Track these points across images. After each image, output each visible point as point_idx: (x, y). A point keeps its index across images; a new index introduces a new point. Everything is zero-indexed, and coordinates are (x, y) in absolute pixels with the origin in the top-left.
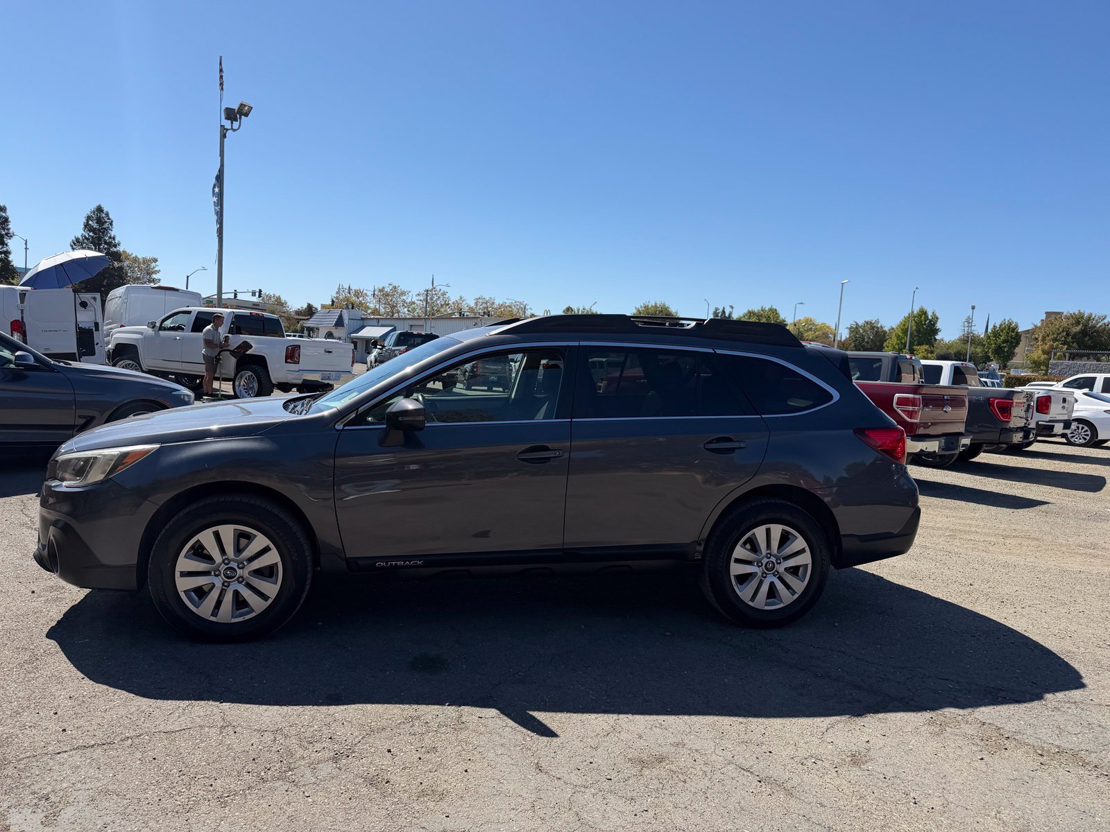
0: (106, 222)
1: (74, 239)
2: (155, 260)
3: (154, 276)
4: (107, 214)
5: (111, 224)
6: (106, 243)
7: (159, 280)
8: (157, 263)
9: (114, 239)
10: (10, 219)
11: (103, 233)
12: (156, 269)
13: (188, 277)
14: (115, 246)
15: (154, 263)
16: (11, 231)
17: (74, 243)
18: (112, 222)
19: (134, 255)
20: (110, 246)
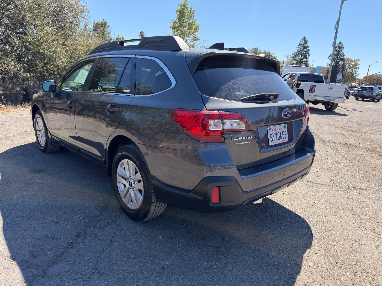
0: (342, 48)
1: (330, 55)
2: (359, 60)
3: (357, 66)
4: (343, 45)
5: (343, 48)
6: (340, 55)
7: (359, 68)
8: (359, 61)
9: (343, 53)
10: (310, 50)
11: (340, 52)
12: (358, 64)
13: (370, 66)
14: (343, 56)
15: (358, 61)
16: (310, 54)
17: (330, 56)
18: (344, 47)
19: (351, 59)
20: (341, 56)
